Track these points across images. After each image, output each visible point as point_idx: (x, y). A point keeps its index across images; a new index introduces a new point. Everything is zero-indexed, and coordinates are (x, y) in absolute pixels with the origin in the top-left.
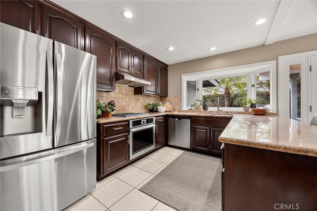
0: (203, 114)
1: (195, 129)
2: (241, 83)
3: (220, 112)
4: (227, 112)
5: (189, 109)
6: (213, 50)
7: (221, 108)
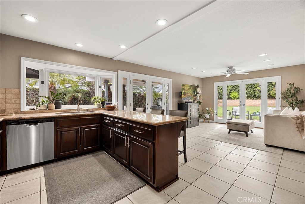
0: (59, 114)
1: (61, 132)
2: (71, 80)
3: (80, 110)
4: (87, 109)
5: (30, 109)
6: (80, 46)
7: (81, 106)
